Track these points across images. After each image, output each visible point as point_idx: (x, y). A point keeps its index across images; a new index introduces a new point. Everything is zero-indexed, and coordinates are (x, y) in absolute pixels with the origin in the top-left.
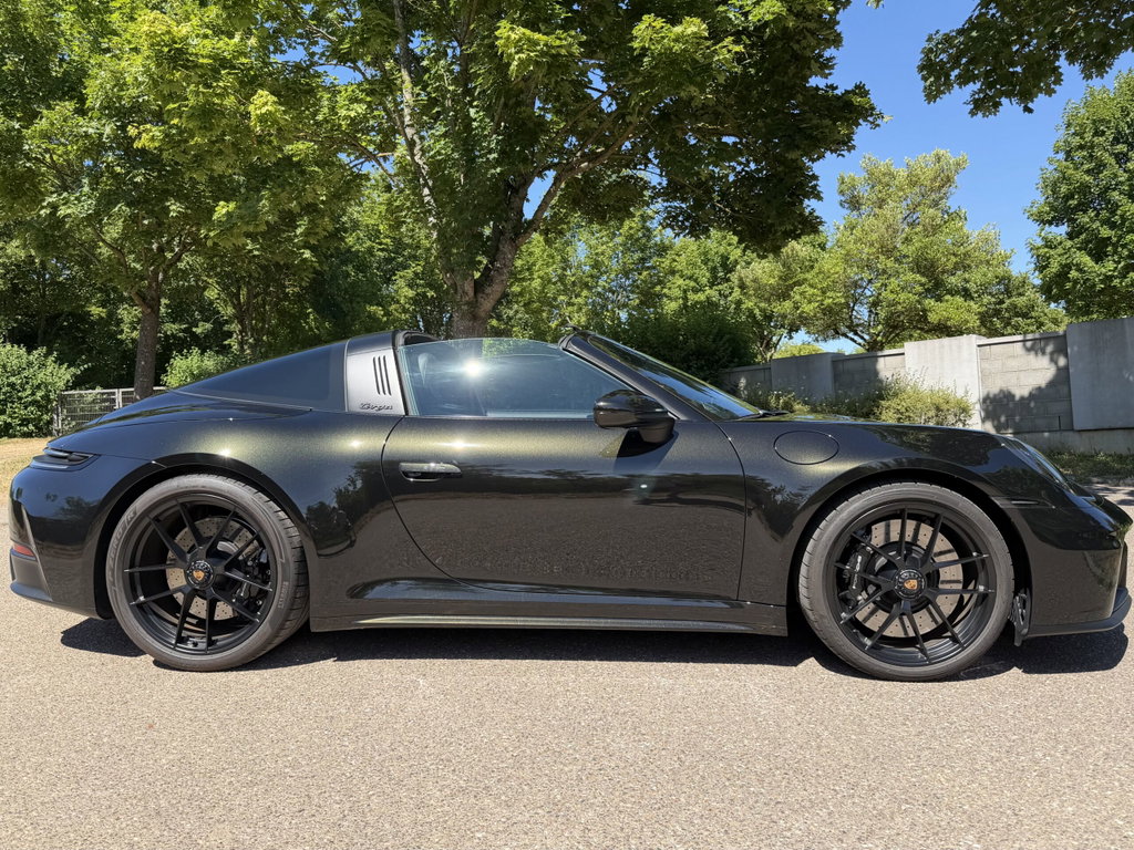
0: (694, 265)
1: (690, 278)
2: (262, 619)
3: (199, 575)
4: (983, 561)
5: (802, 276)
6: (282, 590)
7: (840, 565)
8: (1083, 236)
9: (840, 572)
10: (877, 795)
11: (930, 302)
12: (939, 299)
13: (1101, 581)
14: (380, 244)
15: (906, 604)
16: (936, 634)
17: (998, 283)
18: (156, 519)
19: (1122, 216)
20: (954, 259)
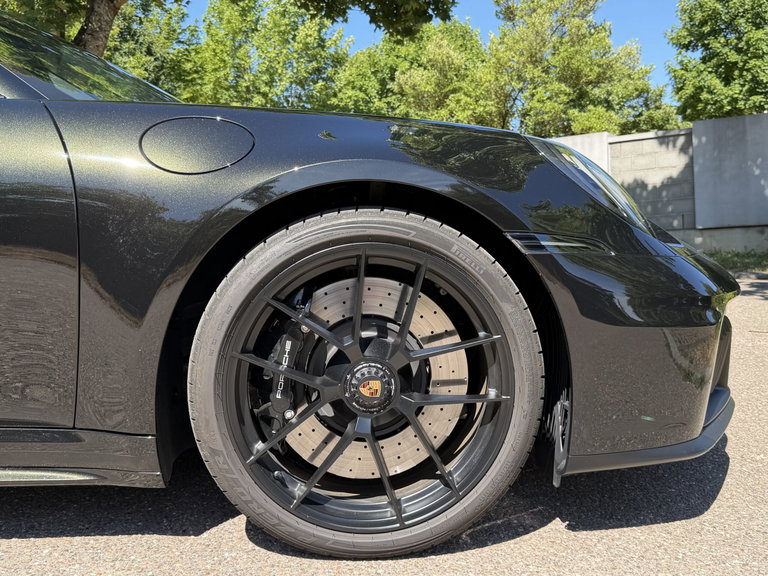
0: (363, 76)
5: (456, 84)
7: (252, 359)
8: (715, 61)
9: (254, 370)
11: (574, 112)
12: (582, 108)
15: (364, 424)
17: (638, 96)
19: (747, 43)
20: (597, 69)
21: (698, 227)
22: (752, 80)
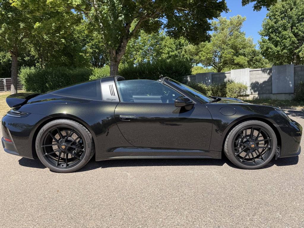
1: (170, 48)
2: (82, 158)
3: (64, 147)
4: (270, 140)
5: (202, 49)
6: (87, 151)
7: (235, 141)
9: (235, 143)
10: (253, 203)
11: (235, 57)
12: (237, 56)
14: (81, 35)
15: (251, 150)
16: (257, 157)
17: (253, 52)
18: (50, 132)
19: (282, 35)
20: (242, 46)
21: (273, 93)
22: (284, 45)
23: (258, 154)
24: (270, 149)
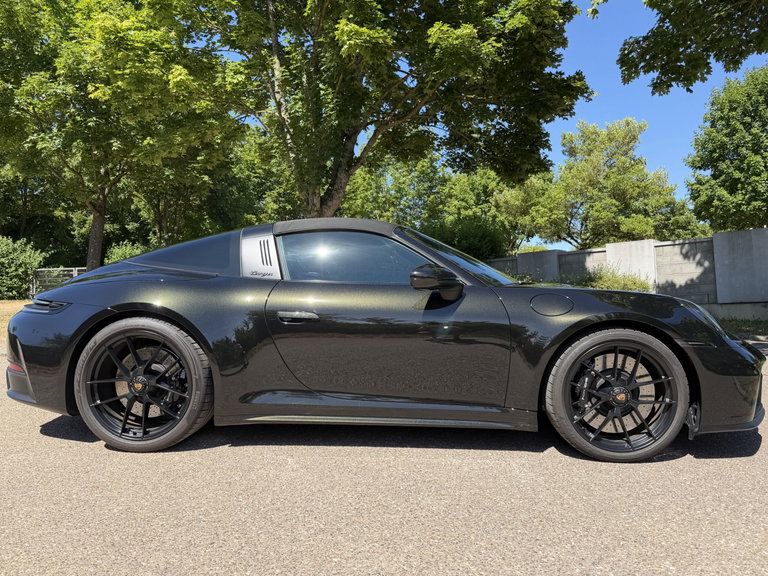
0: (465, 191)
1: (463, 200)
2: (181, 416)
3: (139, 386)
4: (669, 382)
5: (537, 200)
6: (195, 397)
7: (573, 384)
8: (723, 177)
9: (573, 388)
10: (603, 536)
11: (621, 218)
12: (628, 216)
13: (745, 399)
14: (255, 173)
15: (617, 411)
16: (636, 431)
17: (667, 206)
18: (110, 347)
19: (748, 164)
20: (638, 190)
21: (719, 302)
23: (639, 422)
24: (670, 409)
